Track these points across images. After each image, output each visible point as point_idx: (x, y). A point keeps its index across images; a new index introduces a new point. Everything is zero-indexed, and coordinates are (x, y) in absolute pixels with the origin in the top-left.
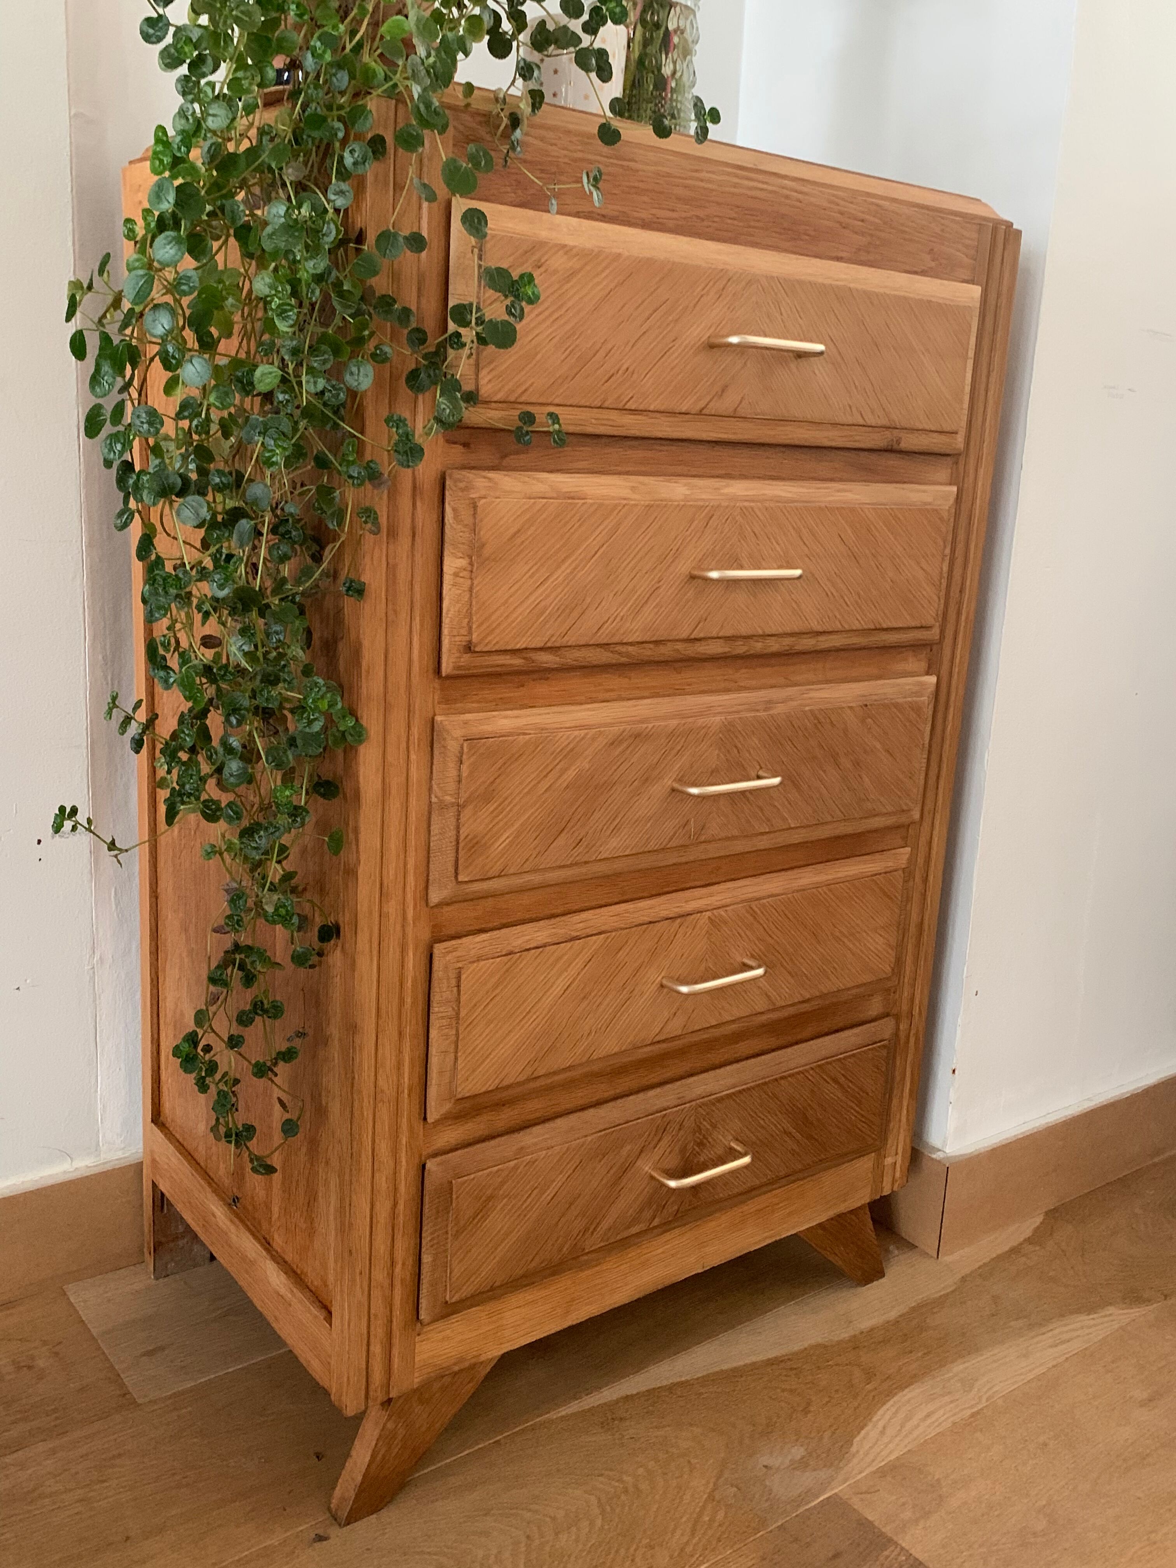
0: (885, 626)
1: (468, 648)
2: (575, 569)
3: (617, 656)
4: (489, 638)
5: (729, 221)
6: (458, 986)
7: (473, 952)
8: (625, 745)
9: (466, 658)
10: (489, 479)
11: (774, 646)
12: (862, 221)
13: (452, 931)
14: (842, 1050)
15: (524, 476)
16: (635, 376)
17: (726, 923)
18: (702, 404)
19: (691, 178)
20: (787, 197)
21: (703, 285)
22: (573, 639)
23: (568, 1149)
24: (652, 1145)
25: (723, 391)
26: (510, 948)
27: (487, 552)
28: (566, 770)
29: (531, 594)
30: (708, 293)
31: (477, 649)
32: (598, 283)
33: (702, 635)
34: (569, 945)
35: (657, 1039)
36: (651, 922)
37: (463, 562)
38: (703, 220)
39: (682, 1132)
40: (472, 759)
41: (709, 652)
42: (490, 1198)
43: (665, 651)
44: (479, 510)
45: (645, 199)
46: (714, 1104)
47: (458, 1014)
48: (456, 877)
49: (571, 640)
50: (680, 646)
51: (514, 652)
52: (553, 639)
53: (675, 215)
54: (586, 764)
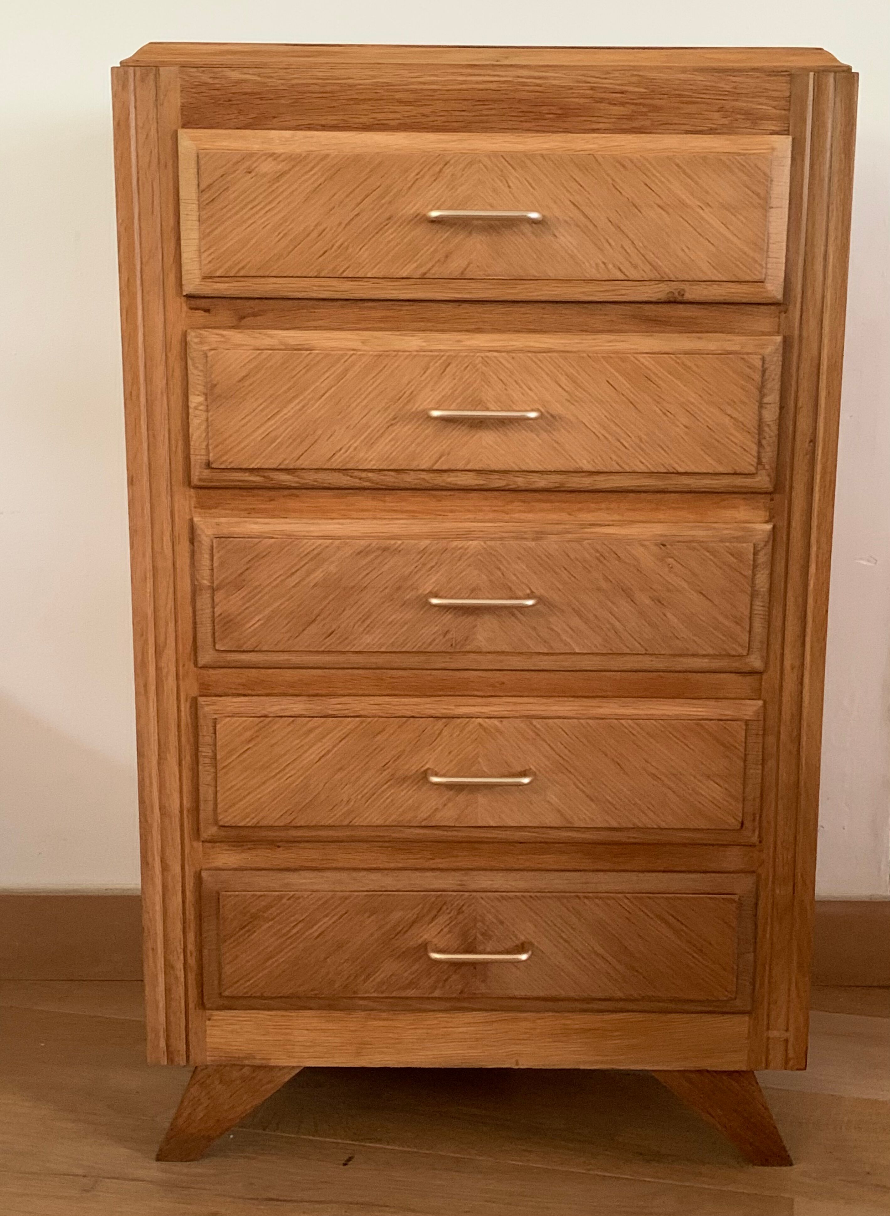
0: (680, 470)
1: (208, 465)
2: (303, 407)
3: (358, 481)
4: (224, 458)
5: (457, 113)
6: (215, 733)
7: (229, 709)
8: (373, 556)
9: (206, 473)
10: (222, 336)
11: (541, 482)
12: (622, 93)
13: (219, 691)
14: (673, 890)
15: (256, 333)
16: (350, 250)
17: (501, 733)
18: (423, 270)
19: (412, 83)
20: (524, 84)
21: (416, 172)
22: (306, 463)
23: (332, 898)
24: (427, 919)
25: (447, 257)
26: (264, 712)
27: (217, 390)
28: (314, 570)
29: (262, 425)
30: (423, 177)
31: (214, 466)
32: (306, 181)
33: (445, 467)
34: (323, 719)
35: (423, 824)
36: (413, 717)
37: (201, 399)
38: (428, 116)
39: (461, 917)
40: (221, 553)
41: (459, 483)
42: (254, 917)
43: (410, 479)
44: (209, 359)
45: (366, 107)
46: (500, 901)
47: (215, 755)
48: (214, 646)
49: (304, 463)
50: (424, 475)
51: (252, 470)
52: (287, 462)
53: (398, 116)
54: (333, 568)
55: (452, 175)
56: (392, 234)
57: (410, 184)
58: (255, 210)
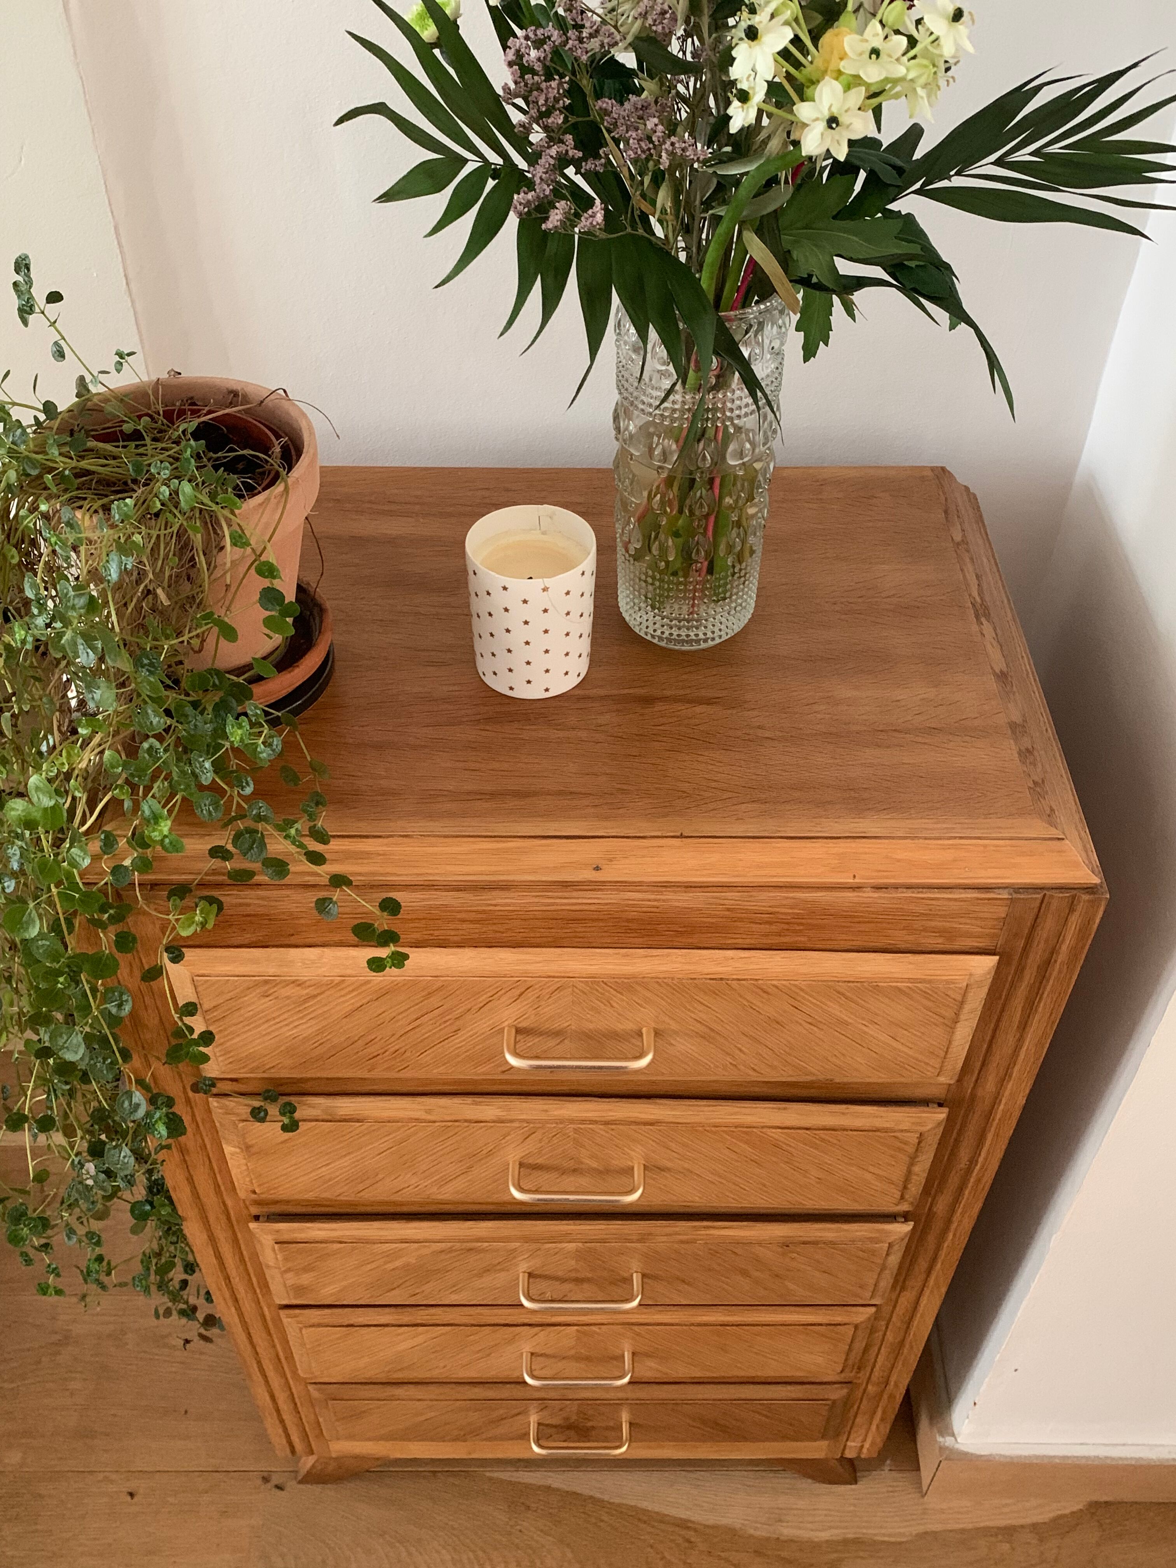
1: (255, 1193)
17: (601, 1335)
19: (478, 905)
29: (312, 1171)
30: (498, 998)
32: (344, 1001)
44: (241, 1129)
53: (461, 932)
54: (413, 1261)
55: (538, 997)
56: (461, 1042)
57: (482, 1005)
58: (279, 1025)
